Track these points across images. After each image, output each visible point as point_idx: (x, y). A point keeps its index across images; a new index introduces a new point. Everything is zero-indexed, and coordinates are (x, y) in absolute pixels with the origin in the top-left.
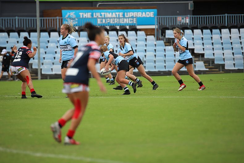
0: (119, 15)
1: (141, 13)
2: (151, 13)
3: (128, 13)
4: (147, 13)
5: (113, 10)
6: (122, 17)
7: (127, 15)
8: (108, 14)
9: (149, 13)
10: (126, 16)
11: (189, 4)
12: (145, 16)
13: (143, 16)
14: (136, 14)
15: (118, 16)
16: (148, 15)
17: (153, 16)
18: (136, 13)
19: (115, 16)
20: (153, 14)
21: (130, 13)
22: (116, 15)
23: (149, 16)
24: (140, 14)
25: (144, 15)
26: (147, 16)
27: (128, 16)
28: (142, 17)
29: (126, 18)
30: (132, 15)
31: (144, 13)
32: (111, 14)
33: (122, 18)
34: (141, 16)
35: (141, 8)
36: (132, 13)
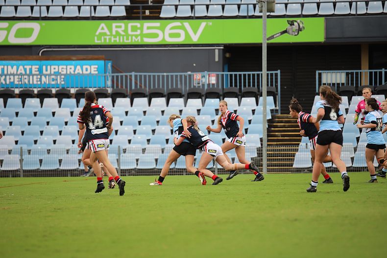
0: (31, 70)
1: (73, 67)
2: (92, 67)
3: (49, 67)
4: (84, 67)
5: (20, 62)
6: (38, 73)
7: (47, 70)
8: (10, 67)
9: (89, 67)
10: (44, 72)
11: (217, 51)
12: (81, 72)
13: (76, 72)
14: (62, 68)
15: (28, 72)
16: (87, 70)
17: (97, 72)
18: (65, 67)
19: (23, 72)
20: (96, 69)
21: (53, 67)
22: (25, 70)
23: (88, 72)
24: (71, 68)
25: (79, 70)
26: (85, 72)
27: (49, 72)
28: (75, 75)
29: (45, 75)
30: (56, 70)
31: (78, 67)
32: (15, 68)
33: (37, 75)
34: (72, 73)
35: (74, 58)
36: (56, 67)
